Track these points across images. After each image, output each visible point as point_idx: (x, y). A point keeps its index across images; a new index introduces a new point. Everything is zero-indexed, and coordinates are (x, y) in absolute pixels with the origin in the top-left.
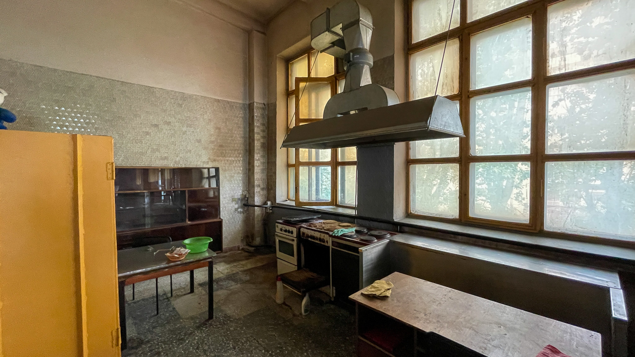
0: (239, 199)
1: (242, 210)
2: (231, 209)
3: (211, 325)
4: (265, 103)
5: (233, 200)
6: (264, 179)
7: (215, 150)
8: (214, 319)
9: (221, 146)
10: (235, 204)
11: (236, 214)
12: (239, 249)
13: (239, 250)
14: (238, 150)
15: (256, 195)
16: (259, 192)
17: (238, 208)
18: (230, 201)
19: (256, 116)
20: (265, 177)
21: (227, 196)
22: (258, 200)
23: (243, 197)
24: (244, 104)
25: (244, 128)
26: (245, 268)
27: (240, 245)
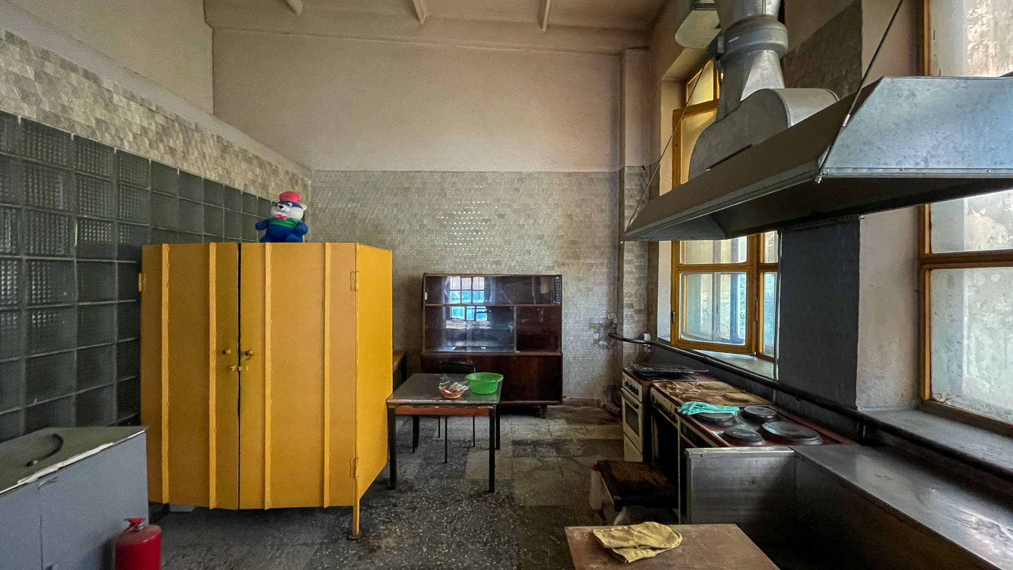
0: (601, 325)
1: (605, 343)
2: (588, 340)
3: (485, 500)
4: (645, 166)
5: (592, 326)
6: (641, 295)
7: (564, 249)
8: (495, 494)
9: (573, 242)
10: (595, 333)
11: (595, 348)
12: (598, 406)
13: (600, 407)
14: (600, 247)
15: (625, 321)
16: (632, 316)
17: (599, 340)
18: (587, 327)
19: (627, 189)
20: (644, 292)
21: (582, 319)
22: (628, 330)
23: (608, 322)
24: (610, 173)
25: (612, 211)
26: (588, 437)
27: (601, 398)
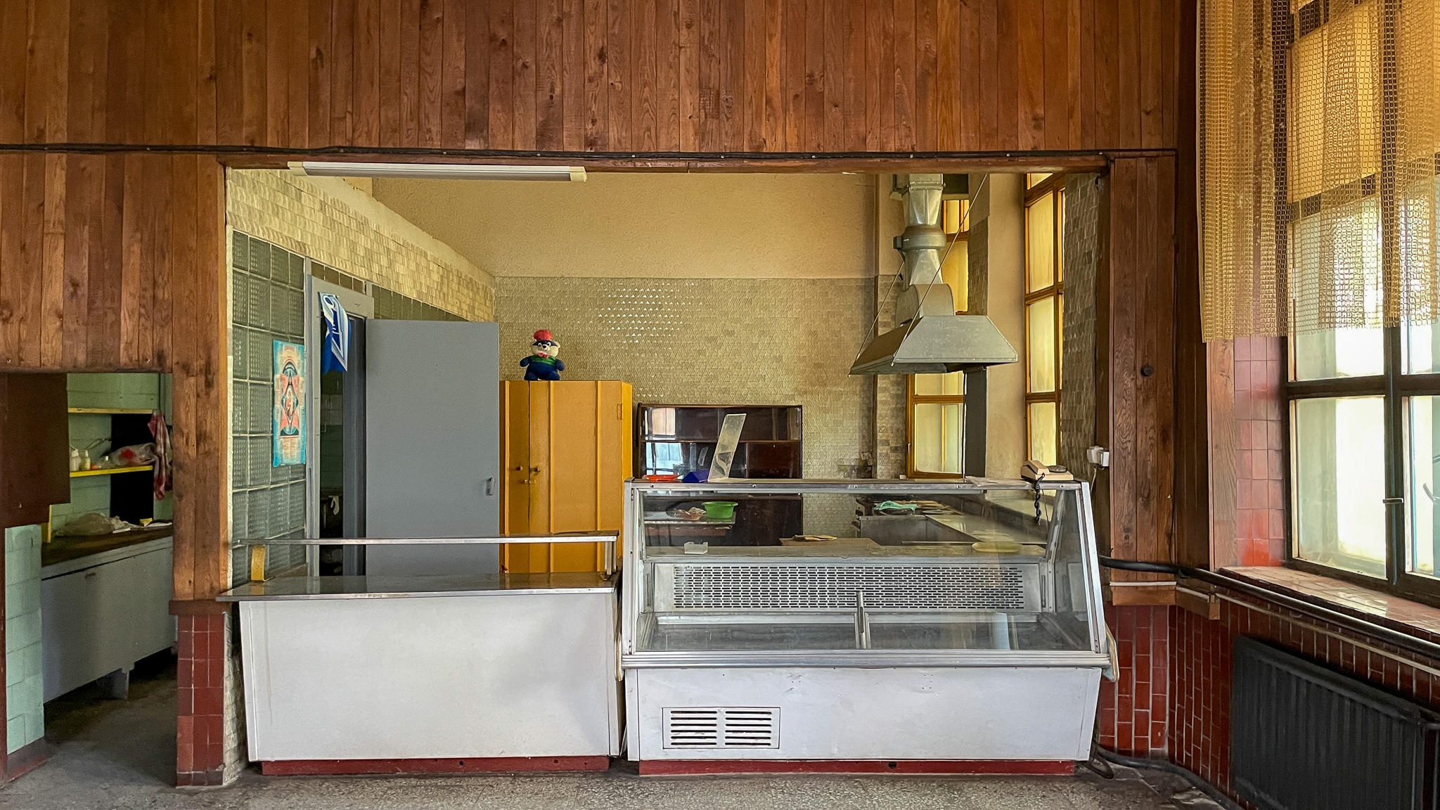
0: (853, 466)
4: (895, 275)
5: (841, 468)
6: (898, 430)
7: (806, 374)
15: (879, 460)
16: (886, 454)
19: (881, 302)
20: (901, 427)
21: (828, 460)
22: (883, 471)
23: (860, 463)
24: (864, 280)
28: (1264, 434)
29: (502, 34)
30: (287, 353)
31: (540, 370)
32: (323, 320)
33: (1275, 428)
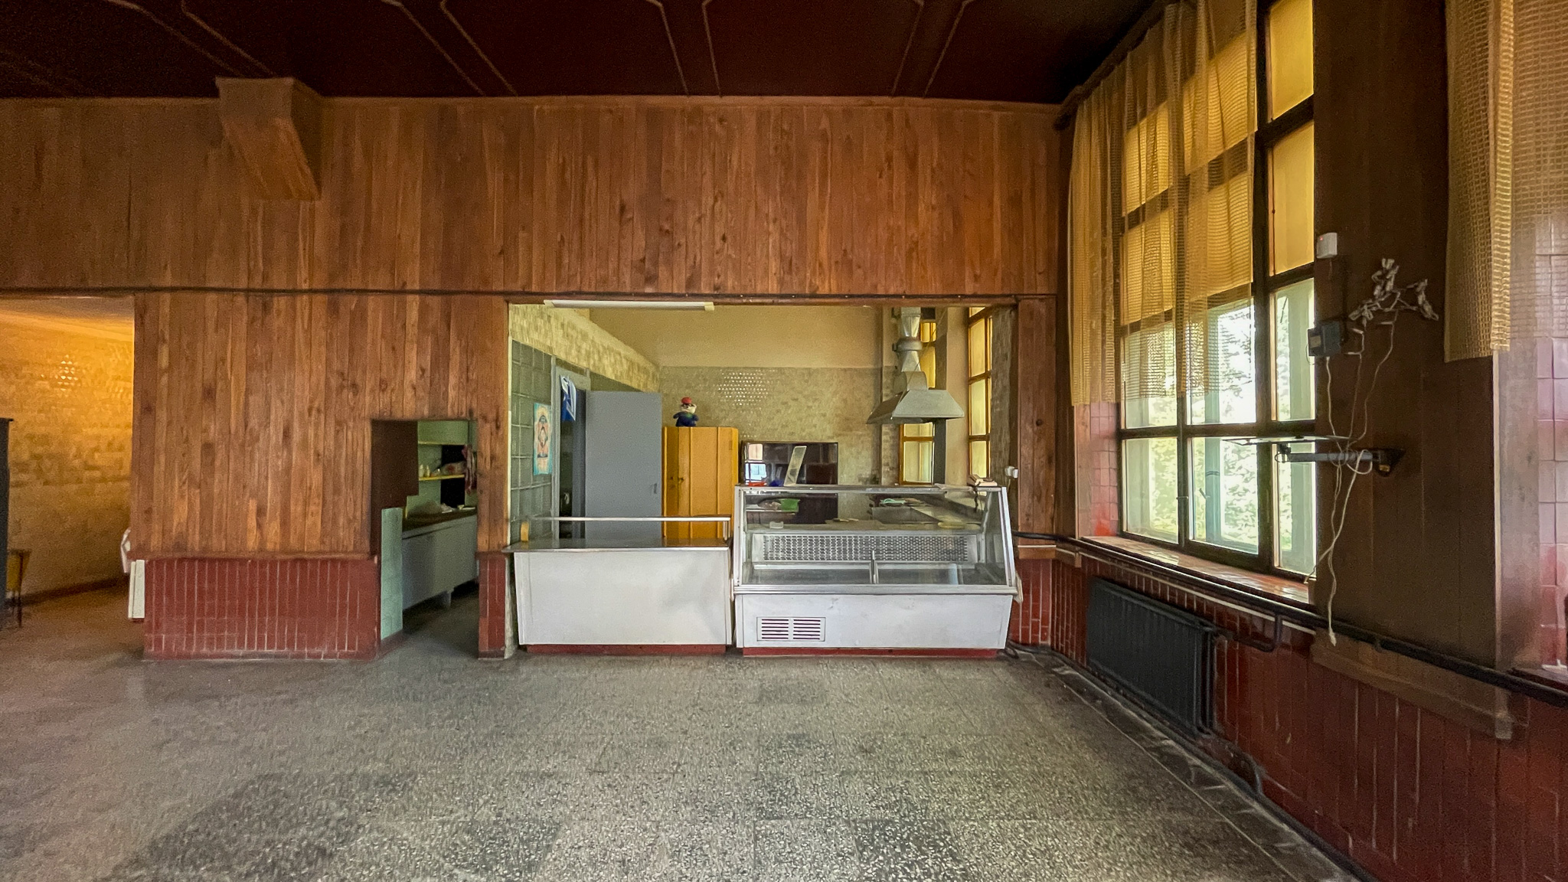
4: (896, 366)
6: (894, 457)
7: (840, 424)
15: (883, 476)
16: (886, 469)
18: (857, 480)
19: (884, 382)
20: (896, 455)
21: (853, 474)
24: (873, 370)
28: (1107, 460)
29: (667, 227)
30: (541, 410)
31: (684, 421)
32: (562, 391)
33: (1113, 456)
